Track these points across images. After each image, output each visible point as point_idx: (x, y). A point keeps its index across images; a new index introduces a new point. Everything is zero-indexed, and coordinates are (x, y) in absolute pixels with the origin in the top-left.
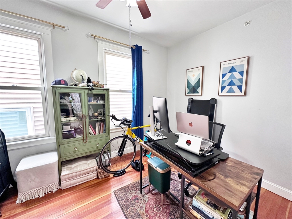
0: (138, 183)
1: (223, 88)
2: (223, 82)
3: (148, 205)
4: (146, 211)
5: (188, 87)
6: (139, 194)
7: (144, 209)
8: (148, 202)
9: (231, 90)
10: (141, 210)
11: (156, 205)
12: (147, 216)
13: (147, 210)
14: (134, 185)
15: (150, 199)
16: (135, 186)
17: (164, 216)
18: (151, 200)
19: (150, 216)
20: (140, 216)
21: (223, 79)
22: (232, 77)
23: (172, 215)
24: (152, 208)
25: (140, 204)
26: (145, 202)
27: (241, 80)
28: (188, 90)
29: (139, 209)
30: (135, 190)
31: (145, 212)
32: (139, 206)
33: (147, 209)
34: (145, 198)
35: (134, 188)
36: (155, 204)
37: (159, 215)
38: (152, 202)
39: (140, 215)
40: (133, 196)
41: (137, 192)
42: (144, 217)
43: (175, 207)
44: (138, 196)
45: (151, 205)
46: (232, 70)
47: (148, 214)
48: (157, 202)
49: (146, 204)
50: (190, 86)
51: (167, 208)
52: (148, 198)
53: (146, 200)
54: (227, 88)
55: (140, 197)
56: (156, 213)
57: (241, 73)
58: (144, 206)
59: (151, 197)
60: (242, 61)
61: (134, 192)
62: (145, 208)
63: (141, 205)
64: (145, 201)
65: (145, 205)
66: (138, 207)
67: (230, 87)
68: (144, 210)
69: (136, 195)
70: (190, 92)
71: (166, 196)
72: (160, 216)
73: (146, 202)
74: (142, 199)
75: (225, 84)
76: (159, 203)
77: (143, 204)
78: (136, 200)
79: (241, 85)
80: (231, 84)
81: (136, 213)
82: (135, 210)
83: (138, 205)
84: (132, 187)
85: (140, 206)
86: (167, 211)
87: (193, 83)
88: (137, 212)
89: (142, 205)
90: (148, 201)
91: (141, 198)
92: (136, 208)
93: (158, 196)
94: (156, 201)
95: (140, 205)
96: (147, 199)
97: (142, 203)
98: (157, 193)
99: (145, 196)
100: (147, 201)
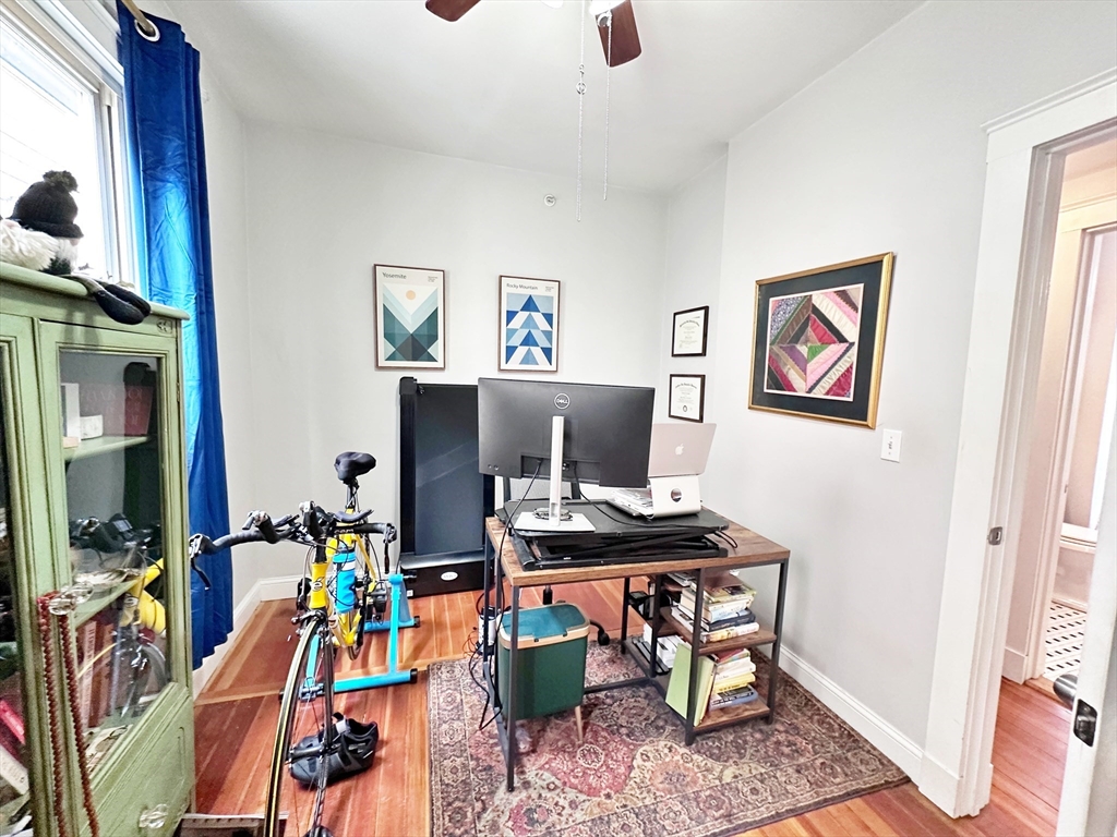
0: (447, 785)
1: (511, 350)
2: (510, 333)
3: (573, 780)
4: (592, 792)
5: (389, 337)
6: (511, 797)
7: (582, 797)
8: (559, 776)
9: (529, 358)
10: (585, 807)
11: (578, 756)
12: (608, 796)
13: (590, 789)
14: (450, 804)
15: (547, 766)
16: (457, 804)
17: (618, 750)
18: (553, 765)
19: (611, 788)
20: (606, 818)
21: (509, 326)
22: (529, 322)
23: (618, 730)
24: (584, 773)
25: (556, 804)
26: (556, 787)
27: (548, 335)
28: (386, 349)
29: (579, 816)
30: (484, 809)
31: (594, 799)
32: (568, 811)
33: (586, 788)
34: (540, 782)
35: (470, 809)
36: (574, 757)
37: (612, 759)
38: (562, 764)
39: (600, 818)
40: (510, 824)
41: (497, 802)
42: (610, 807)
43: (597, 712)
44: (519, 807)
45: (573, 771)
46: (530, 305)
47: (603, 792)
48: (567, 749)
49: (565, 783)
50: (396, 331)
51: (596, 733)
52: (541, 772)
53: (547, 782)
54: (521, 351)
55: (529, 797)
56: (604, 768)
57: (549, 317)
58: (572, 794)
59: (543, 760)
60: (548, 289)
61: (488, 816)
62: (581, 792)
63: (562, 802)
64: (552, 786)
65: (567, 789)
66: (571, 815)
67: (527, 348)
68: (585, 797)
69: (511, 810)
70: (398, 355)
71: (557, 718)
72: (616, 761)
73: (557, 782)
74: (540, 795)
75: (517, 340)
76: (573, 745)
77: (563, 796)
78: (536, 816)
79: (549, 346)
80: (529, 341)
81: (591, 830)
82: (578, 832)
83: (559, 814)
84: (458, 817)
85: (567, 806)
86: (605, 738)
87: (411, 322)
88: (589, 824)
89: (565, 798)
90: (555, 775)
91: (535, 795)
92: (571, 823)
93: (546, 737)
94: (565, 751)
95: (564, 808)
96: (544, 777)
97: (557, 799)
98: (531, 737)
99: (530, 779)
100: (553, 779)
